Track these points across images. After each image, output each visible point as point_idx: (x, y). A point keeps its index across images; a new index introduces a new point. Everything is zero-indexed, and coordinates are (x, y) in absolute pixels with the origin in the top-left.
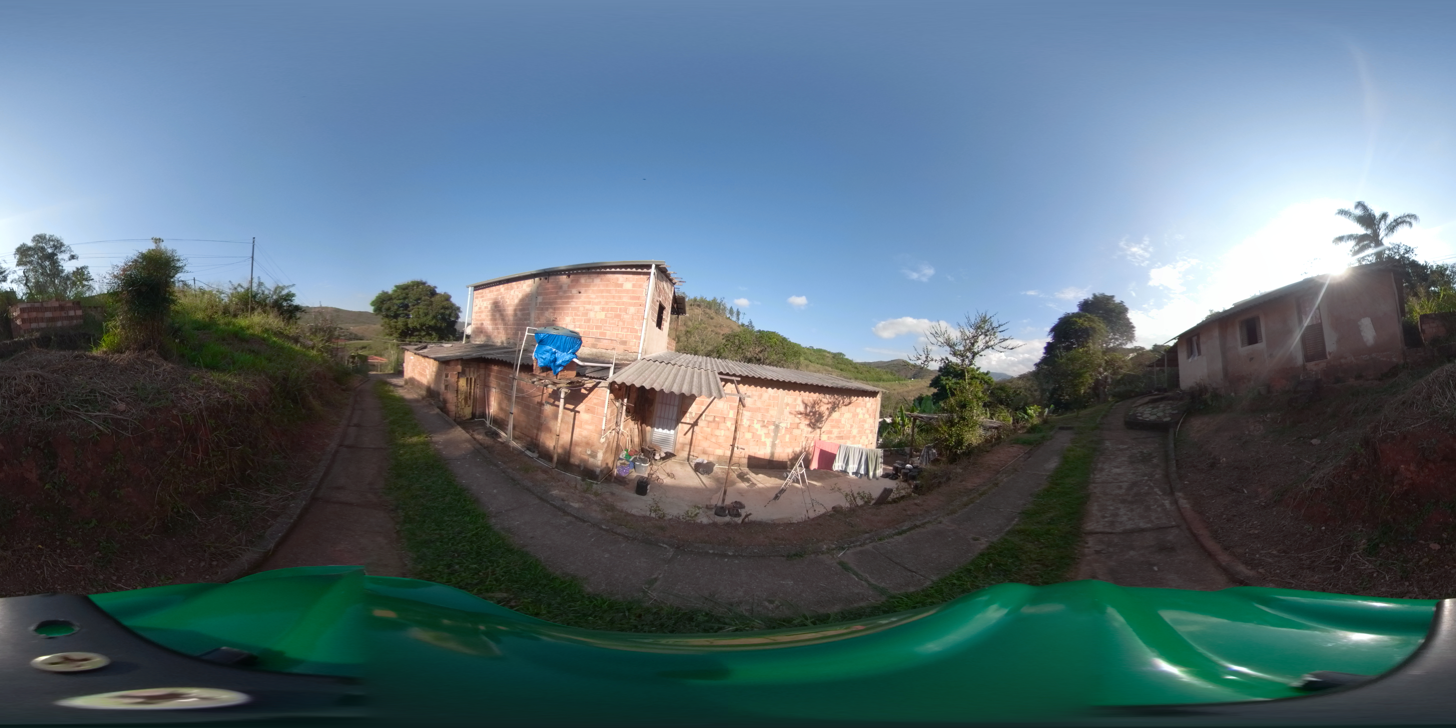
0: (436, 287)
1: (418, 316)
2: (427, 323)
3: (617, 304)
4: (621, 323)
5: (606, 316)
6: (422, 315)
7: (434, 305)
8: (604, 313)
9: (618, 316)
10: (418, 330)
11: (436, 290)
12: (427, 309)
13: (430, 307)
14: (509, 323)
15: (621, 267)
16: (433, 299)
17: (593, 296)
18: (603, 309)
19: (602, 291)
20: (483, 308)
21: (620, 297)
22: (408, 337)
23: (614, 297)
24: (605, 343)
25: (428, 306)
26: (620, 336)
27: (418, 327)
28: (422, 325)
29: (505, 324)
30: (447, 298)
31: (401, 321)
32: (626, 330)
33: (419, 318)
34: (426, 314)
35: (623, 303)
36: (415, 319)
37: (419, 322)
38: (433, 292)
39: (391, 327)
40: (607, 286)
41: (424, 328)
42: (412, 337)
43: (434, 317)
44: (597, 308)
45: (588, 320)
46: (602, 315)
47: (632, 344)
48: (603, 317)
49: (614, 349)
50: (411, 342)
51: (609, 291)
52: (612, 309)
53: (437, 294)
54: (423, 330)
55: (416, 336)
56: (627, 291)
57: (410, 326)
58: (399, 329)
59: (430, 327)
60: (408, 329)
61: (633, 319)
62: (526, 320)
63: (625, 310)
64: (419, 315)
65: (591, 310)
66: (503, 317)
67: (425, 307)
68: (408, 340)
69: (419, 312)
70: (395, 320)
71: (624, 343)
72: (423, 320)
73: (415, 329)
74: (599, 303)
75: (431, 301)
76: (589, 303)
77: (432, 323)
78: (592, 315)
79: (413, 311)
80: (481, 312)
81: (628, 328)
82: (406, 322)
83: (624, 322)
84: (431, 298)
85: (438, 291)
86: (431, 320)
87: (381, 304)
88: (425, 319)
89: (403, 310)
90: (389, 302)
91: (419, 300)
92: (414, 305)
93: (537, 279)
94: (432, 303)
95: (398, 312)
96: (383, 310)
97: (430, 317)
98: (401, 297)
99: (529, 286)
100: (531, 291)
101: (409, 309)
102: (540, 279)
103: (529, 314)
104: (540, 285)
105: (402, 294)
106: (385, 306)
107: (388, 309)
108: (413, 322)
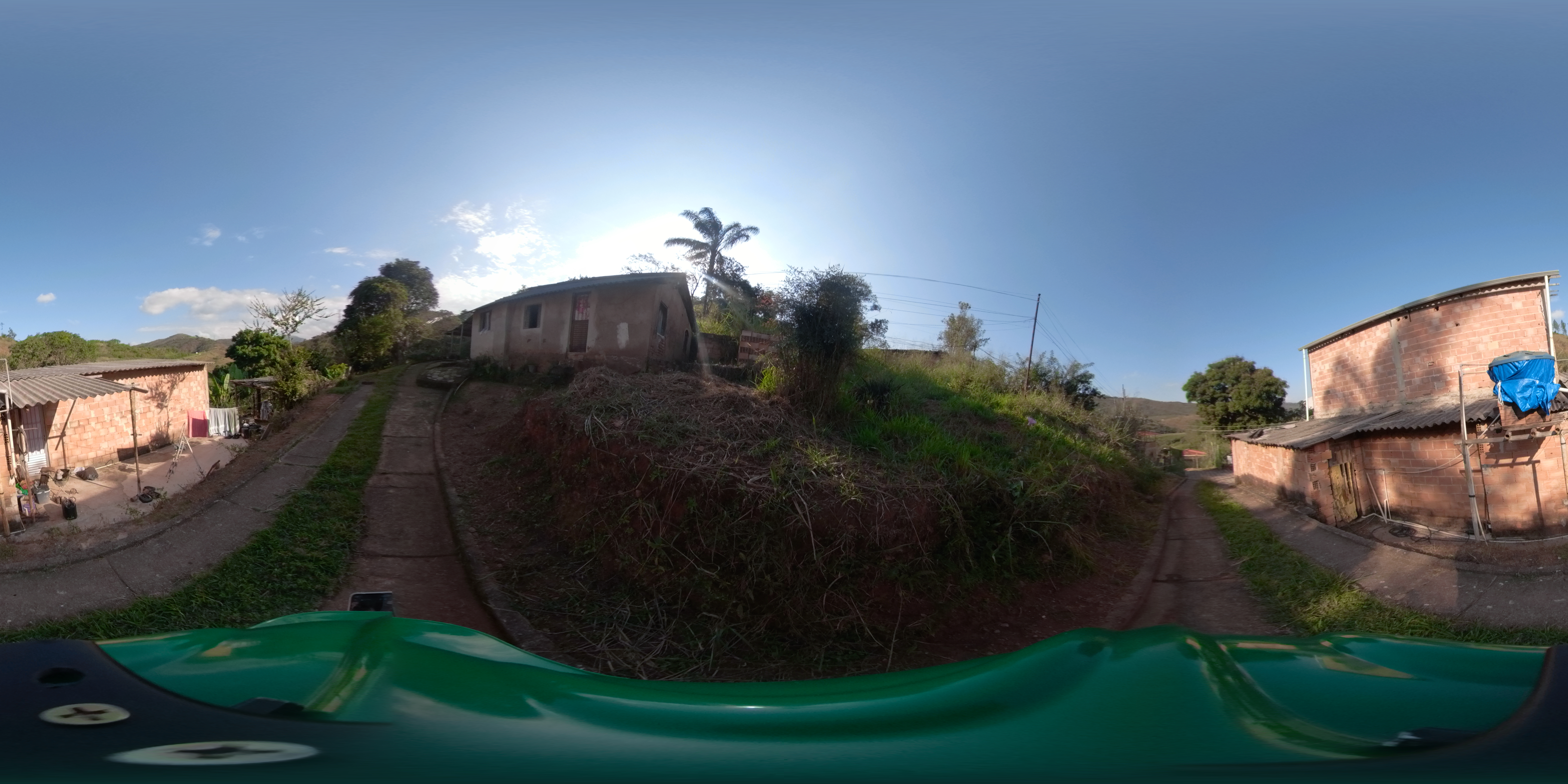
0: (1253, 363)
1: (1239, 398)
2: (1251, 405)
3: (1511, 328)
6: (1244, 396)
7: (1255, 383)
8: (1496, 342)
10: (1242, 415)
11: (1255, 365)
12: (1249, 388)
13: (1252, 386)
14: (1367, 384)
15: (1503, 285)
16: (1254, 376)
17: (1477, 325)
18: (1494, 338)
19: (1487, 318)
20: (1325, 372)
21: (1512, 320)
22: (1229, 424)
23: (1503, 322)
25: (1250, 384)
27: (1241, 410)
28: (1245, 408)
29: (1362, 385)
30: (1269, 373)
31: (1219, 406)
33: (1240, 400)
34: (1249, 394)
35: (1519, 326)
36: (1237, 402)
37: (1241, 404)
38: (1252, 369)
39: (1208, 414)
40: (1491, 310)
41: (1248, 411)
42: (1238, 424)
43: (1258, 397)
44: (1486, 338)
50: (1239, 429)
51: (1496, 316)
52: (1505, 336)
53: (1258, 370)
54: (1248, 414)
55: (1245, 421)
56: (1518, 312)
57: (1231, 410)
58: (1218, 416)
59: (1256, 407)
60: (1229, 414)
62: (1390, 373)
64: (1241, 396)
65: (1479, 342)
66: (1357, 378)
67: (1246, 386)
68: (1234, 427)
69: (1239, 393)
70: (1212, 405)
72: (1245, 402)
73: (1237, 414)
74: (1487, 332)
75: (1253, 379)
76: (1474, 334)
77: (1257, 404)
78: (1481, 347)
79: (1232, 393)
80: (1324, 377)
82: (1225, 406)
84: (1251, 374)
85: (1257, 366)
86: (1257, 400)
87: (1194, 387)
88: (1248, 400)
89: (1221, 393)
90: (1203, 385)
91: (1237, 379)
92: (1233, 385)
93: (1394, 321)
94: (1252, 381)
95: (1215, 396)
96: (1197, 395)
97: (1253, 397)
98: (1216, 377)
99: (1384, 331)
100: (1389, 337)
101: (1227, 391)
102: (1399, 320)
103: (1393, 366)
104: (1400, 326)
105: (1218, 373)
106: (1199, 390)
107: (1203, 393)
108: (1233, 406)
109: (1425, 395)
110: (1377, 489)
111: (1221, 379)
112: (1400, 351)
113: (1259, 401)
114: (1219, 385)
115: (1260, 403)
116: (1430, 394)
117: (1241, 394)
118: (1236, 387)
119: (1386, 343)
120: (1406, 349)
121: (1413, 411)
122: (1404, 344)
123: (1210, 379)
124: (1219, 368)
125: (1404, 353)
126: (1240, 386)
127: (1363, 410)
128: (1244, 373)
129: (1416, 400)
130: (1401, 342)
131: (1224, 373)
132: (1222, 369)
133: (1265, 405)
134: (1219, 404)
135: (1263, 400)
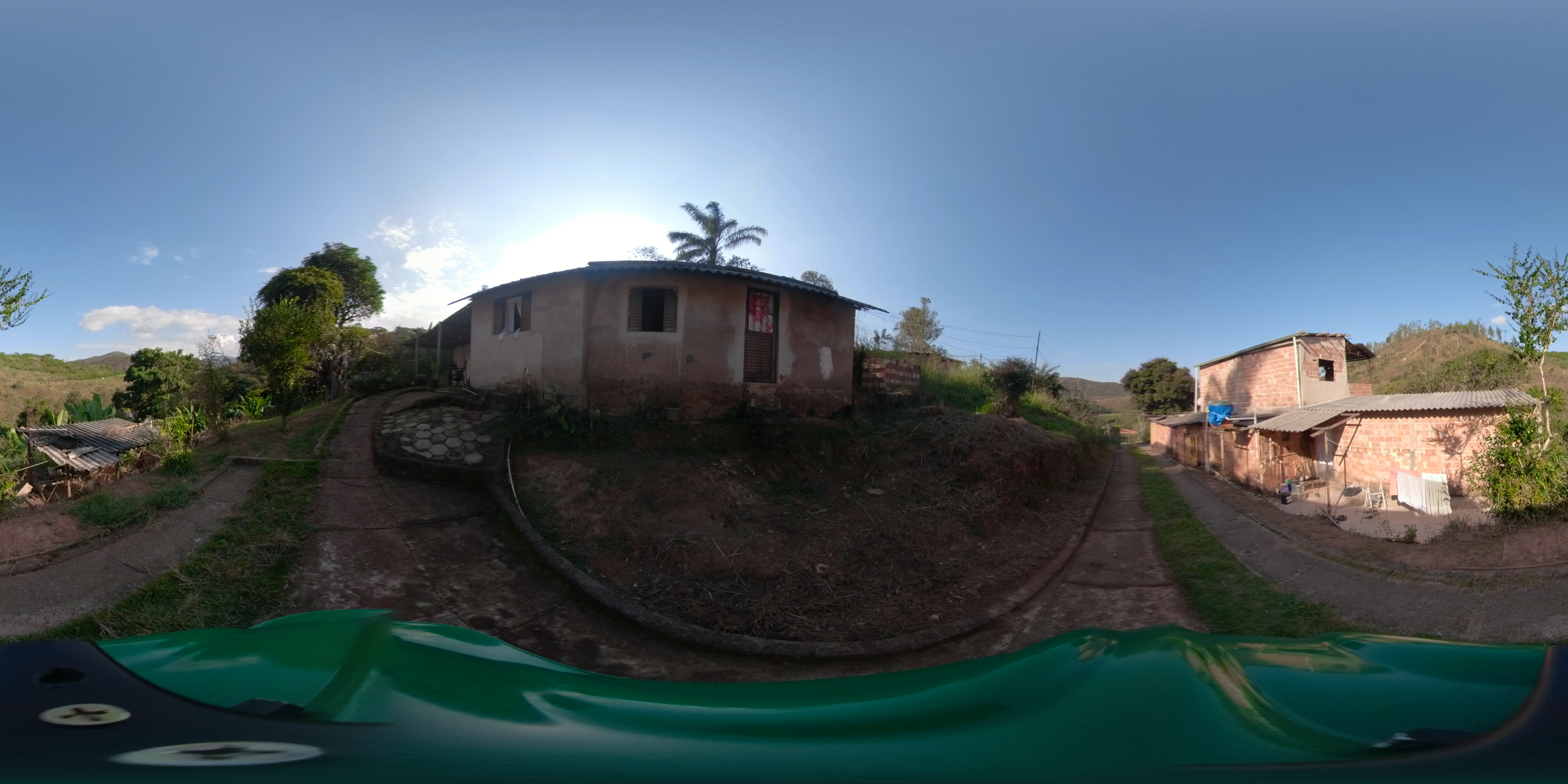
0: (1176, 363)
2: (1170, 397)
3: (1283, 371)
4: (1287, 385)
5: (1278, 382)
6: (1165, 390)
7: (1175, 380)
9: (1284, 380)
10: (1163, 404)
11: (1176, 365)
12: (1169, 384)
13: (1172, 382)
15: (1280, 342)
16: (1174, 375)
17: (1268, 367)
18: (1276, 377)
19: (1273, 363)
21: (1283, 366)
22: (1154, 410)
24: (1280, 401)
26: (1288, 394)
27: (1162, 400)
28: (1166, 399)
30: (1186, 372)
31: (1145, 398)
32: (1290, 390)
33: (1162, 392)
34: (1168, 389)
35: (1286, 370)
36: (1159, 394)
37: (1163, 396)
38: (1173, 369)
39: (1138, 401)
40: (1275, 358)
41: (1168, 400)
42: (1158, 410)
43: (1176, 391)
44: (1272, 376)
45: (1268, 386)
46: (1275, 381)
47: (1295, 399)
48: (1276, 382)
49: (1285, 405)
50: (1157, 414)
51: (1276, 363)
52: (1281, 375)
53: (1178, 369)
54: (1168, 402)
55: (1162, 408)
56: (1287, 360)
57: (1155, 400)
58: (1146, 403)
59: (1172, 399)
60: (1154, 403)
61: (1293, 380)
62: (1233, 391)
63: (1287, 375)
64: (1163, 390)
65: (1269, 378)
66: (1219, 389)
67: (1167, 383)
68: (1154, 412)
70: (1142, 396)
71: (1290, 399)
72: (1166, 394)
73: (1160, 403)
74: (1272, 373)
75: (1172, 377)
76: (1267, 373)
77: (1174, 397)
78: (1270, 381)
79: (1157, 387)
80: (1206, 386)
81: (1291, 388)
82: (1152, 396)
83: (1288, 383)
84: (1172, 374)
85: (1179, 366)
86: (1174, 394)
87: (1131, 380)
88: (1168, 393)
89: (1149, 386)
90: (1136, 379)
91: (1161, 377)
92: (1158, 381)
94: (1172, 379)
95: (1144, 389)
96: (1132, 387)
97: (1172, 391)
98: (1146, 375)
99: (1232, 364)
101: (1153, 385)
103: (1234, 385)
104: (1237, 364)
105: (1147, 371)
106: (1133, 383)
107: (1136, 386)
108: (1157, 397)
111: (1150, 376)
112: (1237, 377)
113: (1176, 394)
114: (1148, 380)
115: (1176, 396)
117: (1163, 388)
118: (1159, 383)
119: (1233, 371)
122: (1239, 373)
123: (1141, 376)
124: (1149, 367)
126: (1163, 382)
128: (1166, 372)
131: (1152, 372)
132: (1151, 369)
133: (1180, 398)
134: (1147, 395)
135: (1178, 394)
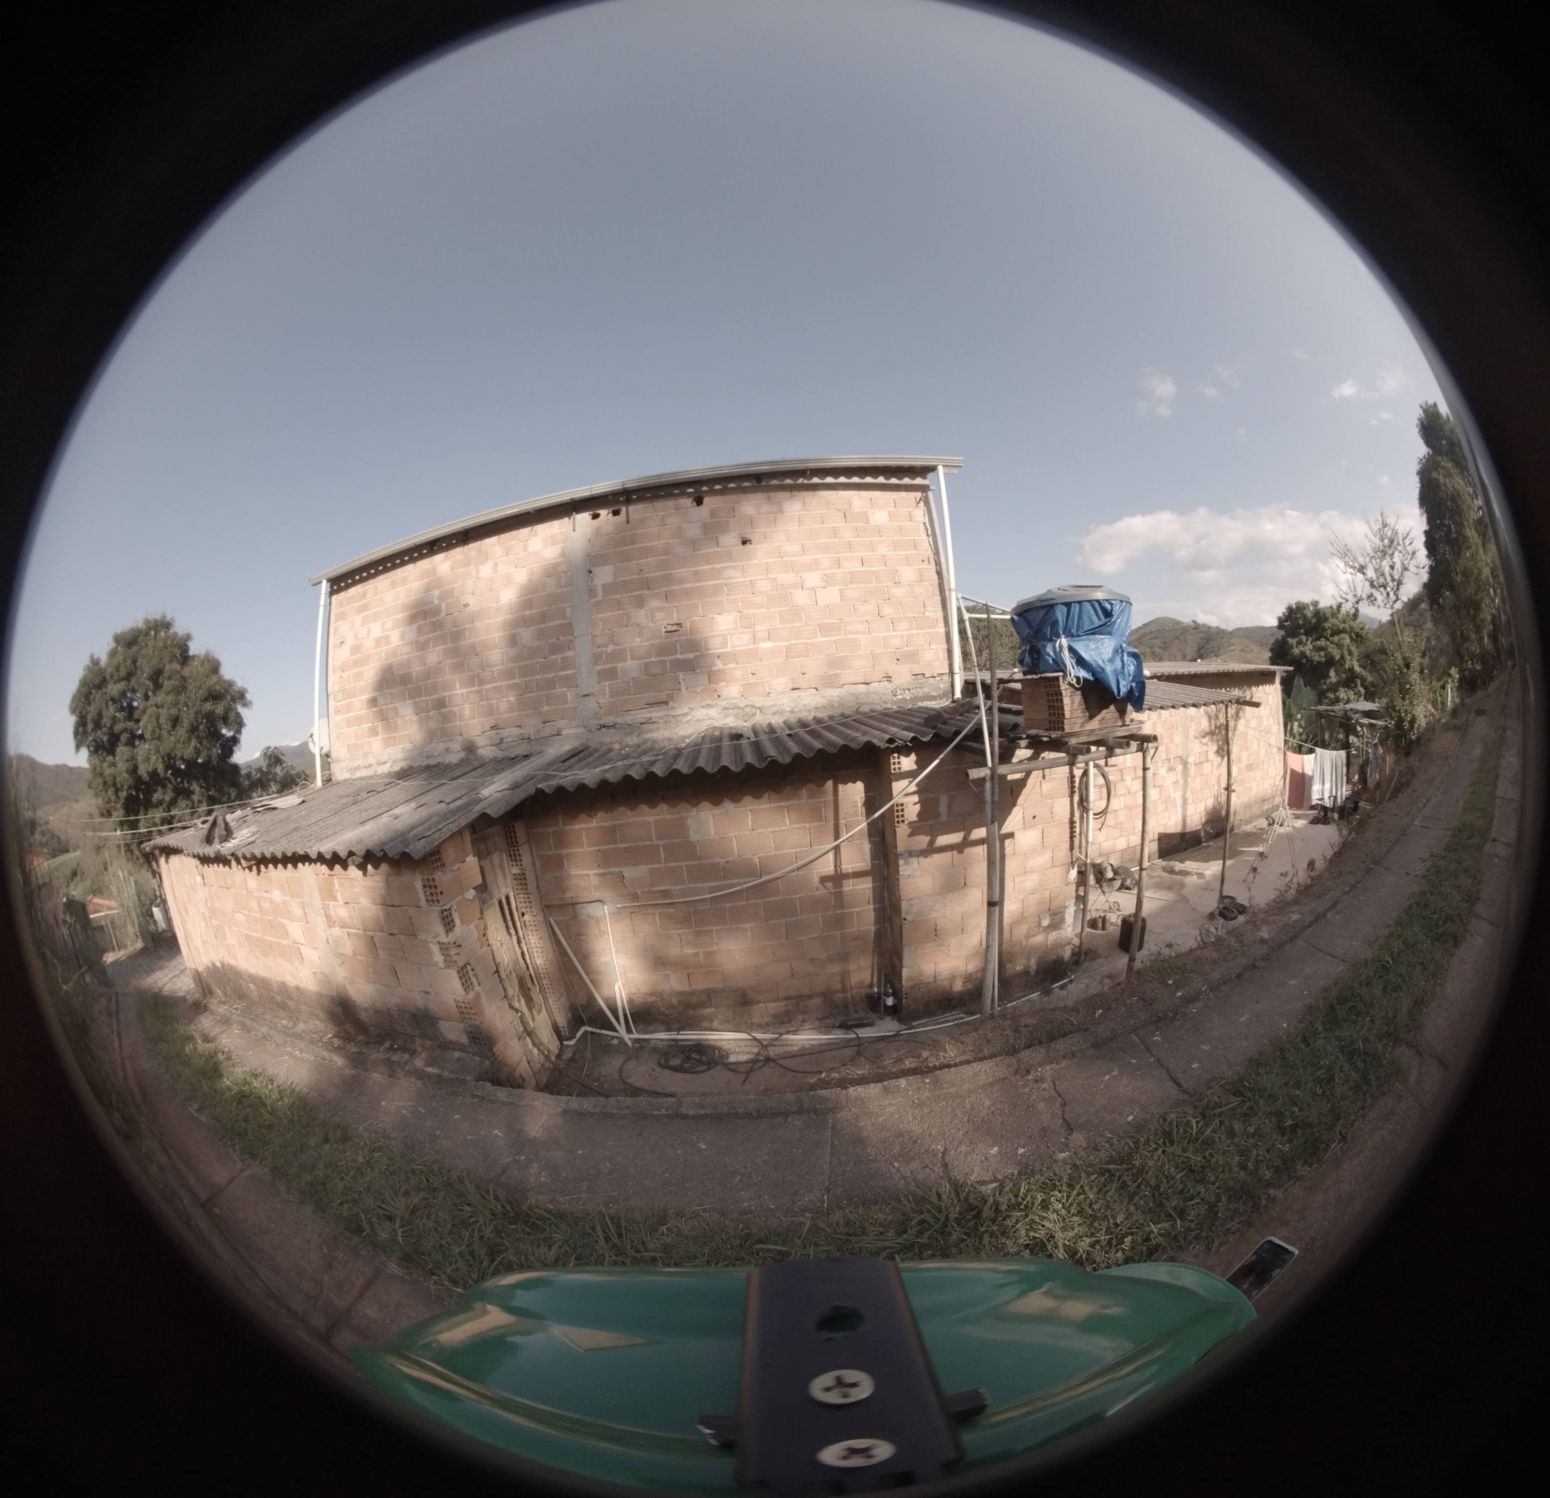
3: (865, 562)
11: (193, 645)
17: (792, 548)
19: (814, 534)
21: (868, 546)
25: (178, 695)
31: (123, 759)
32: (905, 625)
35: (881, 560)
38: (184, 655)
40: (824, 519)
44: (812, 578)
45: (795, 615)
46: (832, 595)
47: (929, 656)
49: (886, 678)
51: (833, 533)
53: (195, 657)
61: (914, 596)
62: (556, 649)
65: (797, 586)
74: (815, 565)
76: (785, 567)
78: (801, 597)
93: (583, 518)
99: (553, 540)
100: (563, 555)
102: (596, 516)
103: (568, 629)
104: (598, 532)
109: (651, 705)
110: (585, 958)
112: (591, 592)
116: (666, 703)
119: (552, 571)
120: (608, 589)
121: (616, 746)
122: (604, 575)
125: (600, 598)
127: (470, 748)
129: (629, 718)
130: (596, 570)
